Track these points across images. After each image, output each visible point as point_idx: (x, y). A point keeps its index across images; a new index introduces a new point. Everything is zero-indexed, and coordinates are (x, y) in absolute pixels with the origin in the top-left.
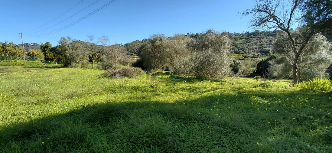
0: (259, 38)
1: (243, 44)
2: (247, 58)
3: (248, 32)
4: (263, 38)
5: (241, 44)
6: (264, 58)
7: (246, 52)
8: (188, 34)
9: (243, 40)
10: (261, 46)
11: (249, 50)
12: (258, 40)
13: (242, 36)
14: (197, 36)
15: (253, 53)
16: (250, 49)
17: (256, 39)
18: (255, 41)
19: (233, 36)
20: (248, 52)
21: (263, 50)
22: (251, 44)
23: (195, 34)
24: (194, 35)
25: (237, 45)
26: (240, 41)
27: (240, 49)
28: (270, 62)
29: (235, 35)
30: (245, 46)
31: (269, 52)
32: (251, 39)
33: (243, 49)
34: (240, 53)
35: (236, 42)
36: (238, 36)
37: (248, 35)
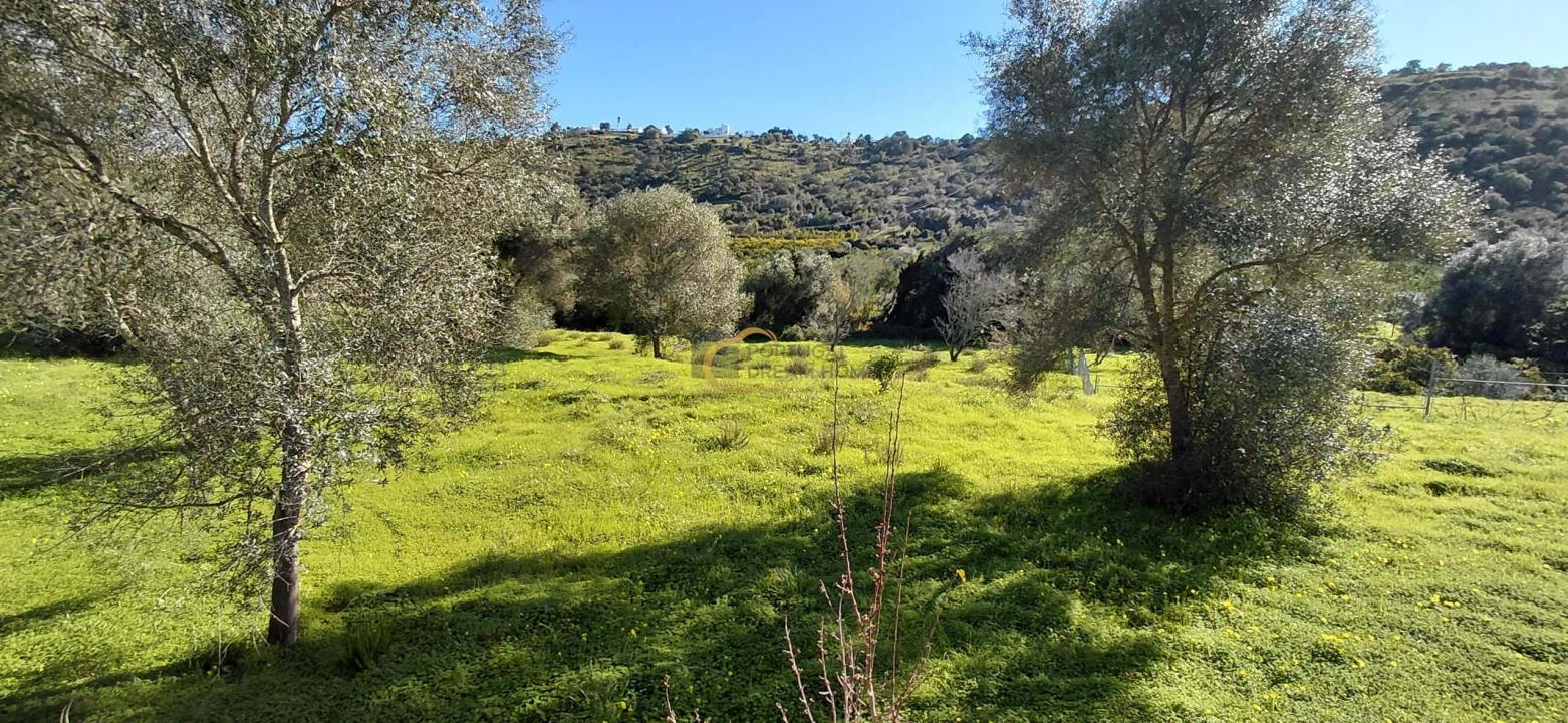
0: (907, 163)
1: (848, 188)
2: (864, 248)
3: (868, 137)
4: (922, 165)
5: (842, 185)
6: (928, 248)
7: (860, 224)
8: (605, 125)
9: (848, 169)
10: (916, 199)
11: (873, 214)
12: (906, 173)
13: (845, 153)
14: (648, 142)
15: (886, 227)
16: (876, 210)
17: (897, 168)
18: (895, 178)
19: (810, 152)
20: (869, 224)
21: (924, 214)
22: (880, 188)
23: (641, 130)
24: (637, 136)
26: (838, 174)
27: (836, 210)
28: (955, 262)
29: (818, 148)
30: (857, 197)
31: (946, 227)
32: (880, 165)
33: (848, 211)
34: (837, 225)
35: (823, 178)
36: (828, 153)
37: (868, 149)
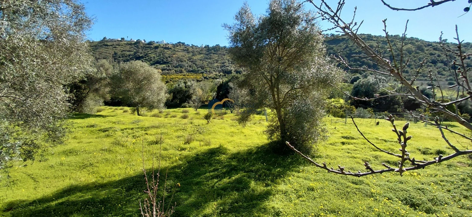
0: (220, 54)
1: (202, 61)
2: (207, 79)
3: (208, 46)
4: (224, 55)
5: (201, 60)
6: (225, 80)
7: (206, 72)
8: (123, 39)
9: (202, 55)
10: (223, 65)
11: (210, 69)
12: (219, 57)
13: (201, 50)
14: (138, 44)
15: (214, 73)
16: (211, 68)
17: (217, 55)
18: (216, 58)
19: (191, 50)
20: (209, 72)
21: (225, 69)
22: (212, 61)
23: (135, 41)
24: (134, 43)
25: (196, 61)
26: (199, 57)
27: (199, 67)
28: (231, 84)
29: (193, 49)
30: (205, 63)
31: (231, 73)
32: (211, 54)
33: (203, 68)
34: (199, 72)
35: (195, 58)
36: (196, 50)
37: (208, 50)
